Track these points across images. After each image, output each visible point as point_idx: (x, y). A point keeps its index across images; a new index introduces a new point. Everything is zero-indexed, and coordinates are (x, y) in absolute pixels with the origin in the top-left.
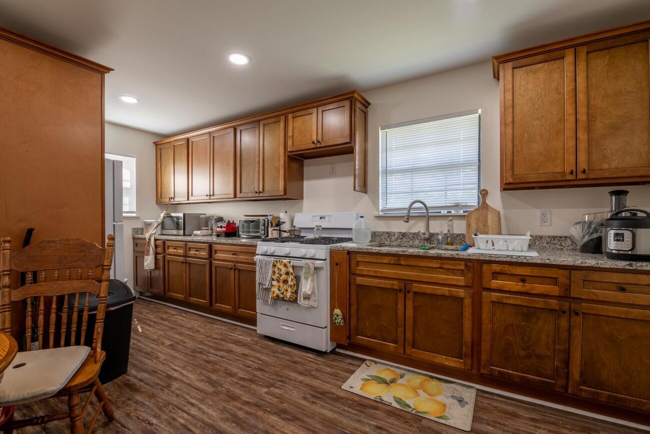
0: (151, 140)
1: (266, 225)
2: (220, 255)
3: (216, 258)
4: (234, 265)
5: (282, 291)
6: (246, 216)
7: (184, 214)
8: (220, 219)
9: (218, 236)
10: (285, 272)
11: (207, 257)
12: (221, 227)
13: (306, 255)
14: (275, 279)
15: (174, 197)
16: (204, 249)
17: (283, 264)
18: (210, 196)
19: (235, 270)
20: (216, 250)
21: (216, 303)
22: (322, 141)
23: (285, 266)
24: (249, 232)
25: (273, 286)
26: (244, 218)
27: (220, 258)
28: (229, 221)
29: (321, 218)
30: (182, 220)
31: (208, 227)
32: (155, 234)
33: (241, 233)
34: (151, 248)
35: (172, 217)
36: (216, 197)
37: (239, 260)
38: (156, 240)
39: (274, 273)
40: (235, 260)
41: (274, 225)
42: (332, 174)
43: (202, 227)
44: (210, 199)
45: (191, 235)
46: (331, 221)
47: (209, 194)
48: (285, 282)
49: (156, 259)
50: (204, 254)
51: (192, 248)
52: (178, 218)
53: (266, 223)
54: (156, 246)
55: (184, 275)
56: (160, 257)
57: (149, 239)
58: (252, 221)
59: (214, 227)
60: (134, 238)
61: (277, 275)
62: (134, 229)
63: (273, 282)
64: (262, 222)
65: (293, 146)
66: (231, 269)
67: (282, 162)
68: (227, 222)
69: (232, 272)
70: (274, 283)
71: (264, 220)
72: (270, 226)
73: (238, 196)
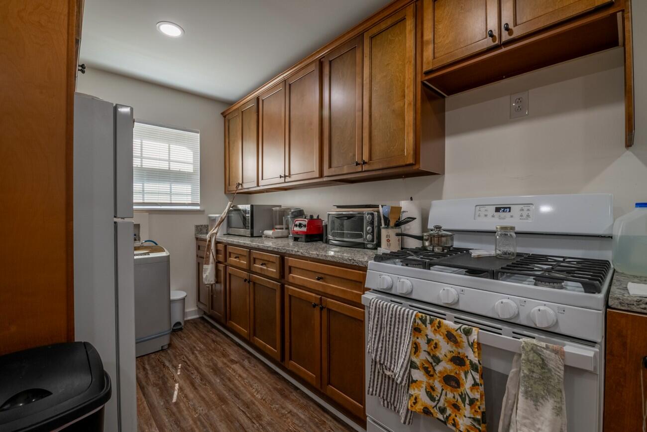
0: (220, 109)
1: (376, 224)
2: (296, 277)
3: (291, 280)
4: (321, 299)
5: (441, 404)
6: (339, 207)
7: (252, 206)
8: (299, 213)
9: (296, 239)
10: (449, 356)
11: (277, 276)
12: (300, 225)
13: (518, 315)
14: (418, 363)
15: (243, 182)
16: (273, 262)
17: (443, 330)
18: (285, 176)
19: (322, 309)
20: (290, 267)
21: (290, 359)
22: (515, 25)
23: (450, 337)
24: (342, 235)
25: (415, 382)
26: (335, 211)
27: (297, 282)
28: (312, 216)
29: (498, 210)
30: (249, 215)
31: (282, 224)
32: (216, 233)
33: (330, 237)
34: (211, 254)
35: (239, 210)
36: (293, 178)
37: (329, 291)
38: (217, 243)
39: (416, 348)
40: (321, 290)
41: (392, 223)
42: (518, 114)
43: (276, 224)
44: (285, 182)
45: (261, 236)
46: (528, 216)
47: (283, 175)
48: (451, 381)
49: (217, 271)
50: (273, 270)
51: (258, 259)
52: (245, 211)
53: (376, 219)
54: (217, 251)
55: (248, 300)
56: (221, 267)
57: (210, 241)
58: (349, 217)
59: (291, 226)
60: (197, 239)
61: (423, 356)
62: (197, 227)
63: (413, 371)
64: (367, 217)
65: (434, 58)
66: (315, 306)
67: (409, 97)
68: (308, 217)
69: (317, 312)
70: (417, 375)
71: (372, 214)
72: (383, 225)
73: (325, 174)
